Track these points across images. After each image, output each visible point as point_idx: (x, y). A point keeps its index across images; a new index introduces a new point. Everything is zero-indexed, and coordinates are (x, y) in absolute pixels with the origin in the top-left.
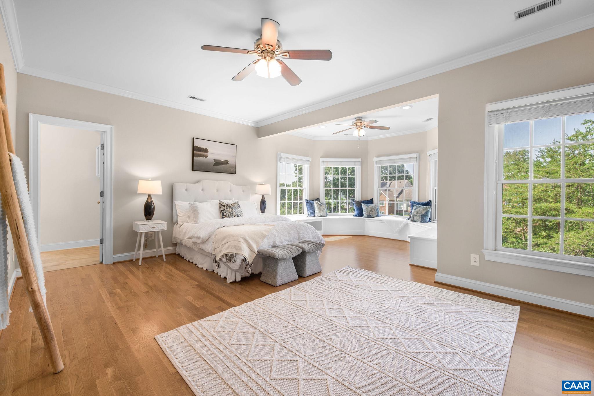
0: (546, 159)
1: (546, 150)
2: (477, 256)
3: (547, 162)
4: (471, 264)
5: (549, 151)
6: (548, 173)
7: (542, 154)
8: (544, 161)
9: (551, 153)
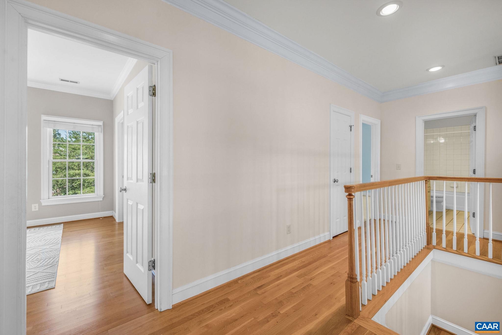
0: (72, 139)
1: (73, 133)
2: (37, 205)
3: (72, 141)
4: (33, 211)
5: (74, 133)
6: (73, 149)
7: (69, 135)
8: (71, 140)
9: (75, 135)
